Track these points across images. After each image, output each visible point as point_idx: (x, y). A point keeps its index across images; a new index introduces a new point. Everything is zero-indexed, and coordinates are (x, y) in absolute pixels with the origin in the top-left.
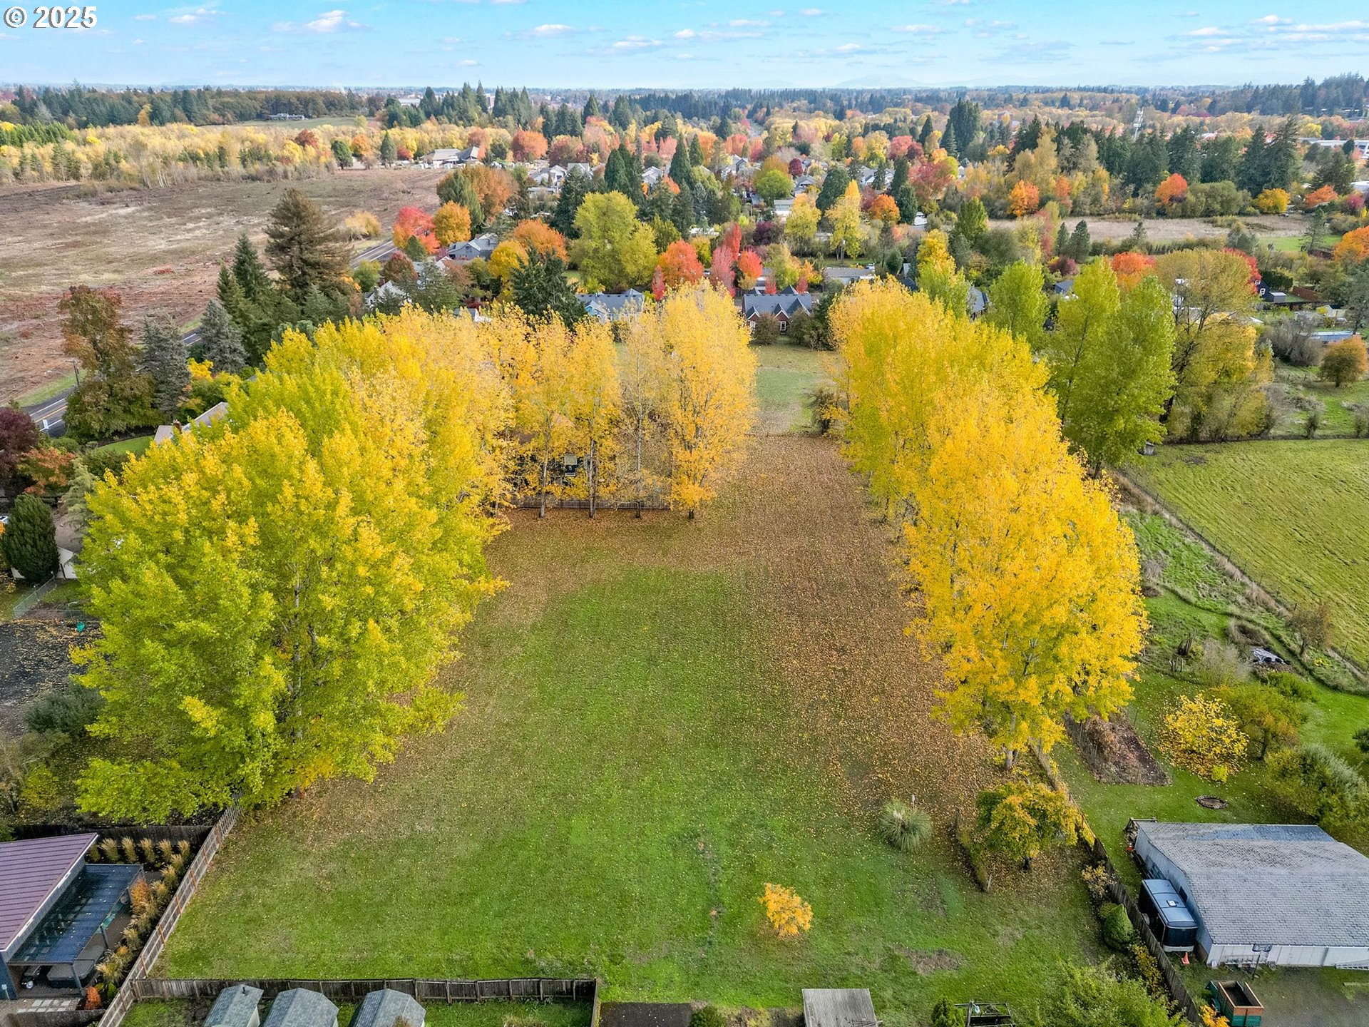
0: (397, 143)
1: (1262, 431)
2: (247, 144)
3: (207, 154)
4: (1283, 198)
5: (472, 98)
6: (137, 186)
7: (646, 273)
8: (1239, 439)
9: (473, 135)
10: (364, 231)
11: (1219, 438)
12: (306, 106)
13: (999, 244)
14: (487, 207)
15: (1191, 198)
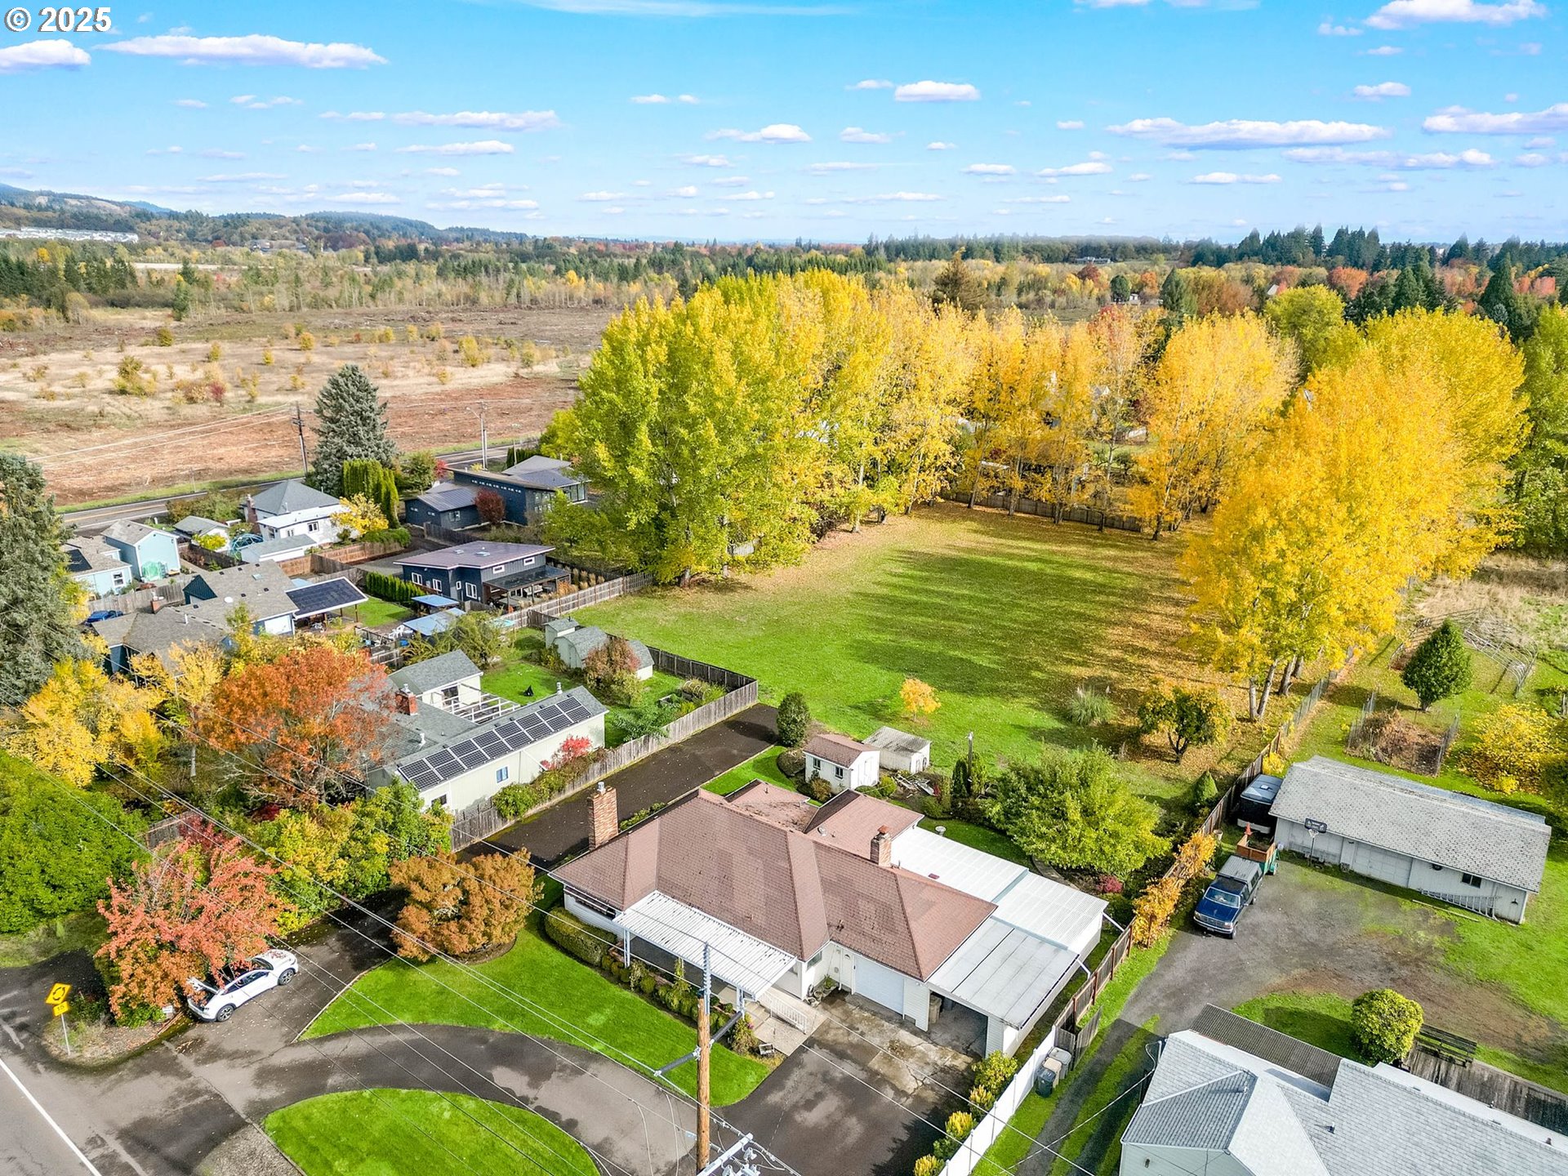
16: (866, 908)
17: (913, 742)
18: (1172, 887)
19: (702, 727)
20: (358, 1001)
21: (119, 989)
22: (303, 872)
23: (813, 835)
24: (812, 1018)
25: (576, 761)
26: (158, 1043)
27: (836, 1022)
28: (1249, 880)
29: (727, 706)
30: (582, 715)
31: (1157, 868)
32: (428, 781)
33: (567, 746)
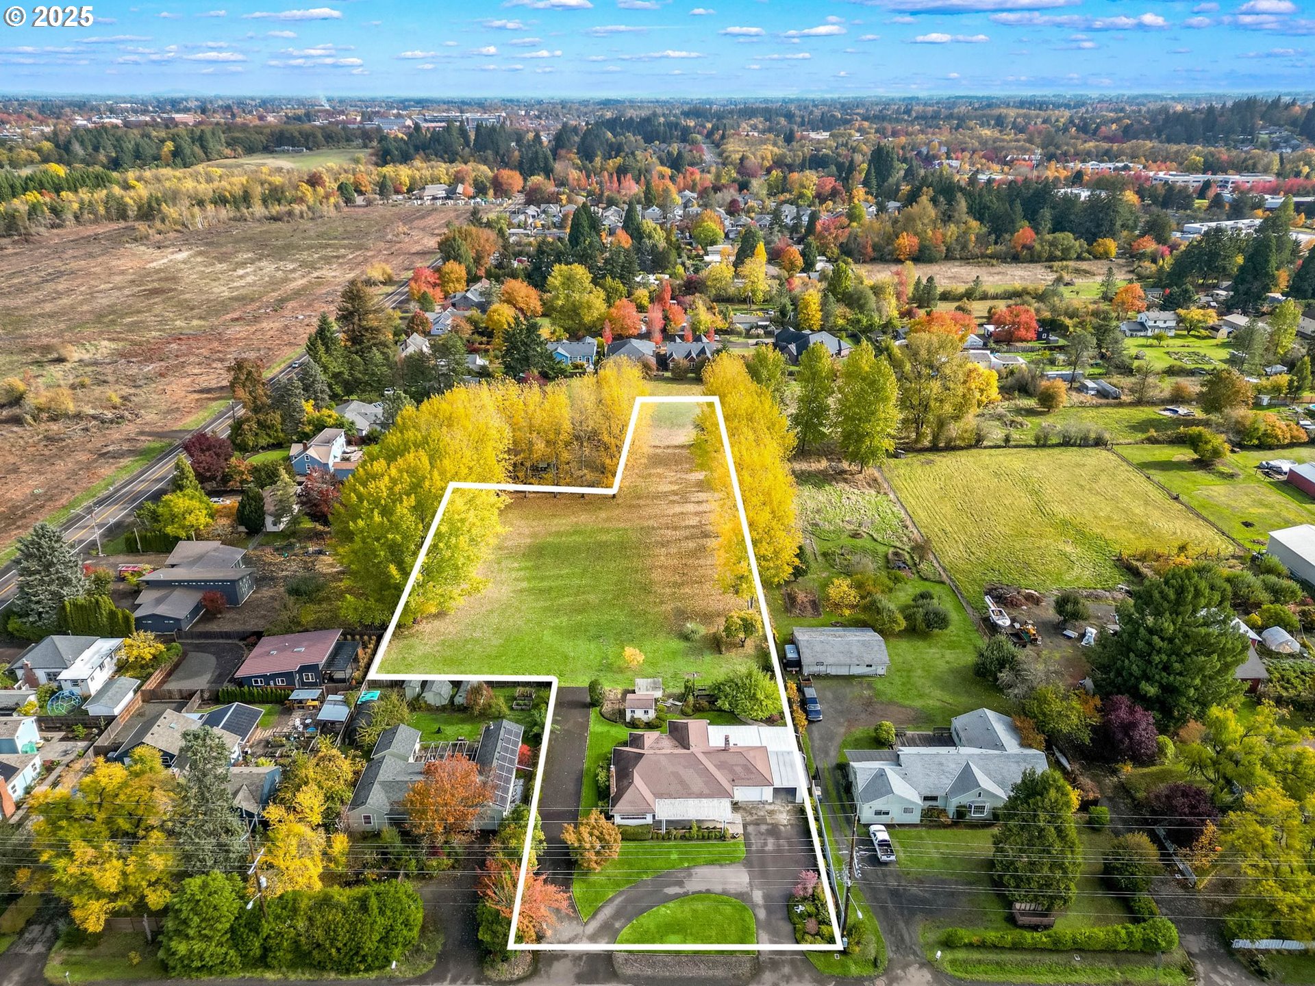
0: (391, 180)
1: (977, 442)
2: (266, 186)
3: (234, 197)
4: (1112, 246)
5: (455, 133)
6: (179, 228)
7: (598, 324)
8: (962, 448)
9: (458, 172)
10: (381, 279)
11: (950, 448)
12: (307, 139)
13: (859, 299)
14: (478, 260)
15: (1038, 247)
16: (738, 769)
23: (694, 749)
24: (737, 817)
27: (745, 815)
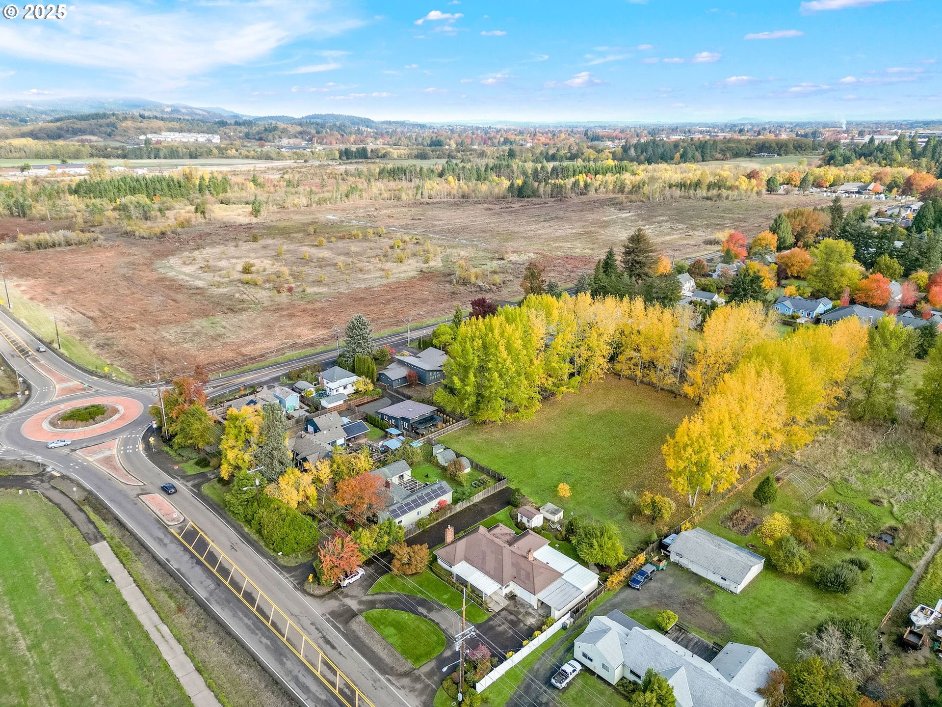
0: (819, 178)
6: (644, 200)
9: (878, 174)
12: (780, 149)
16: (523, 573)
17: (556, 510)
18: (624, 572)
19: (486, 496)
20: (381, 585)
21: (325, 577)
22: (366, 547)
23: (512, 548)
24: (505, 603)
25: (442, 508)
26: (332, 591)
27: (512, 604)
28: (649, 572)
29: (495, 488)
30: (444, 492)
31: (622, 565)
32: (397, 516)
33: (439, 503)
